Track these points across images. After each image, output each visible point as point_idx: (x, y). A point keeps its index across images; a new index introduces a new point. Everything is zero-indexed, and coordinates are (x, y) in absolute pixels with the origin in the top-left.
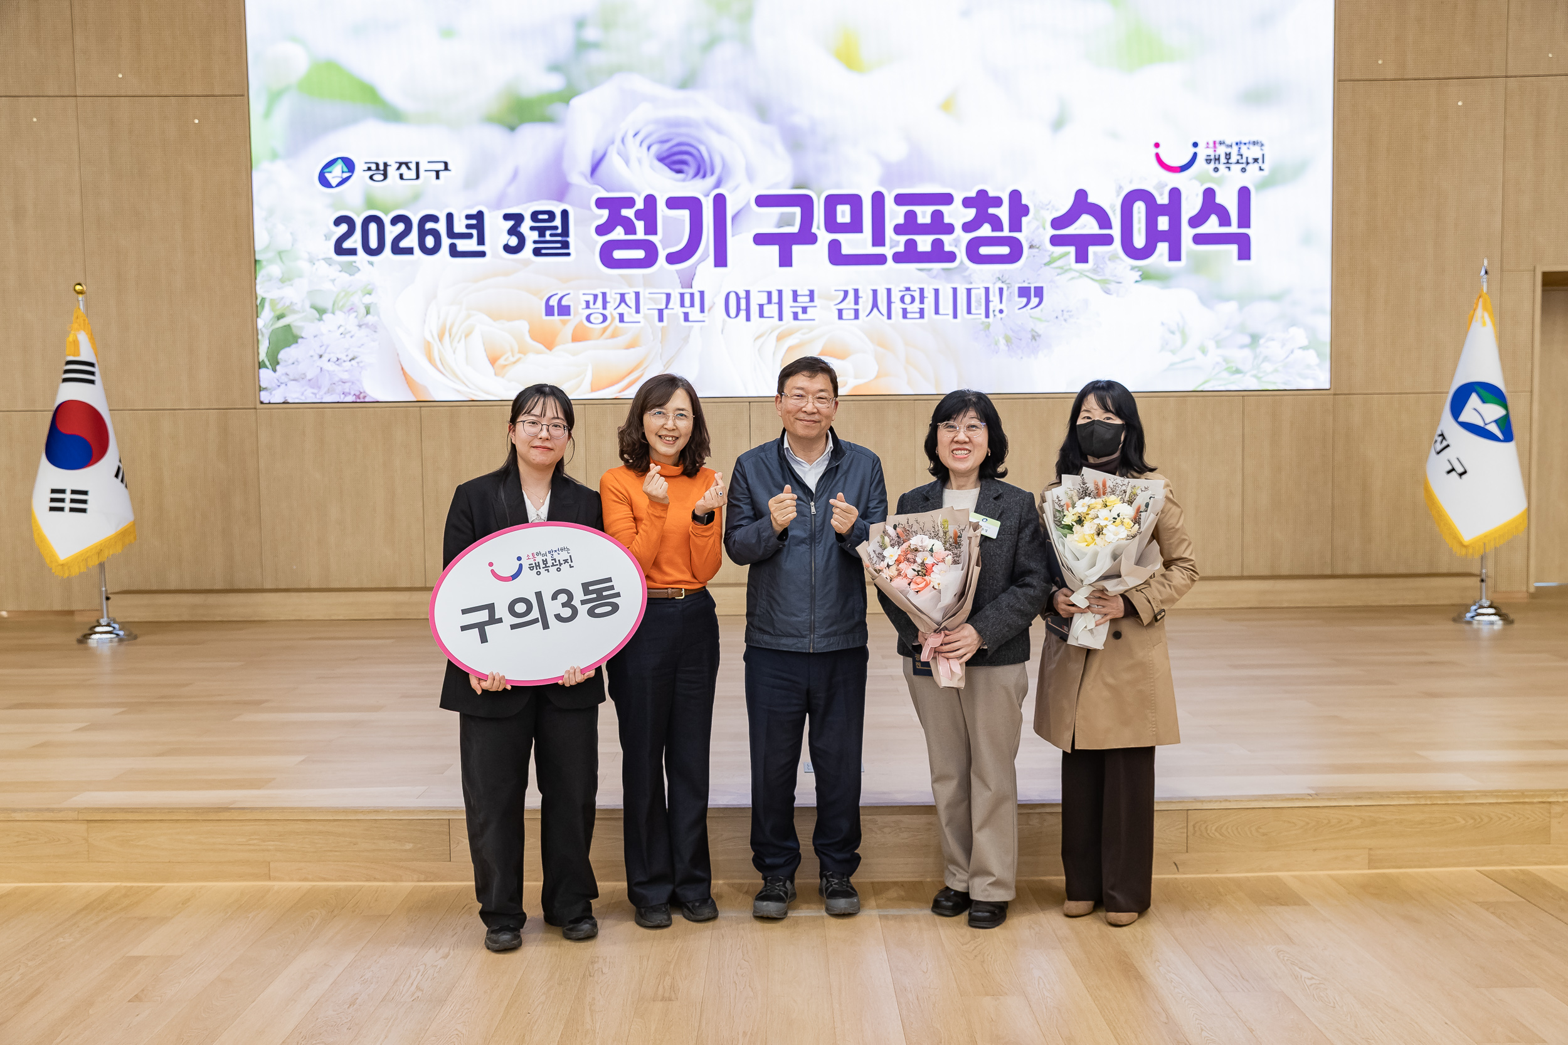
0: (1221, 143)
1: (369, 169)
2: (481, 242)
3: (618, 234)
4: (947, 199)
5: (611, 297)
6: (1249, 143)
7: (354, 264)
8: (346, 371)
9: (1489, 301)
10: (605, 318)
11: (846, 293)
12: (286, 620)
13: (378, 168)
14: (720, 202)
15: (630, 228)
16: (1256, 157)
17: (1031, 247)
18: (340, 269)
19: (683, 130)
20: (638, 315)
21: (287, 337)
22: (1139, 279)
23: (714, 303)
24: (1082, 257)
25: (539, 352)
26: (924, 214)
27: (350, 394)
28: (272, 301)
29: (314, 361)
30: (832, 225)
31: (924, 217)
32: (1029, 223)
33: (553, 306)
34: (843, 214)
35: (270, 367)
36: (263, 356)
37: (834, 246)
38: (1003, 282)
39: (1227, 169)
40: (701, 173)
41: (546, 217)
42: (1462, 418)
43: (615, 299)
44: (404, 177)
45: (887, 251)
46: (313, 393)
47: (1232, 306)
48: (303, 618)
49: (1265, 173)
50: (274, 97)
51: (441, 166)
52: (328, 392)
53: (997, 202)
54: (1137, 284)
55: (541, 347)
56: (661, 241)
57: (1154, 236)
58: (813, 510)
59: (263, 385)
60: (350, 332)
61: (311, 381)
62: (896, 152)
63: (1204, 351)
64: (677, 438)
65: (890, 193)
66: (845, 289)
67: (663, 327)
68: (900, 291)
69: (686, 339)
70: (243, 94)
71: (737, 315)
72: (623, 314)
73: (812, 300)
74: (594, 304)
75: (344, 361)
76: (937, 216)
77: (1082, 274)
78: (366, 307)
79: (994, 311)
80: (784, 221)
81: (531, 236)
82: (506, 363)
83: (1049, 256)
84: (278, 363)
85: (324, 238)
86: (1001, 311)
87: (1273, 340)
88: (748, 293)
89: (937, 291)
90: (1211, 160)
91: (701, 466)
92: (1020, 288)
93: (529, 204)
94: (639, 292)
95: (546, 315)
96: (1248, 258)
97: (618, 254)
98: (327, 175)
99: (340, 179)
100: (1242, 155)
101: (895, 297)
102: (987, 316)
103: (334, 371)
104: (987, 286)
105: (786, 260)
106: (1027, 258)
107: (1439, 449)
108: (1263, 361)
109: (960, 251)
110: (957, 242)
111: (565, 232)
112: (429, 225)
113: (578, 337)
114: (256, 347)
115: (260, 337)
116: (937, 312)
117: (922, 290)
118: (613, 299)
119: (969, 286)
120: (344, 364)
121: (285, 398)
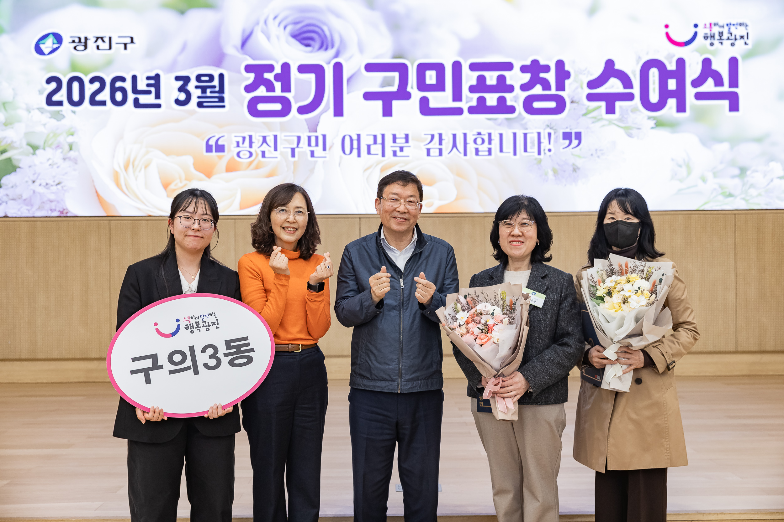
0: (715, 25)
1: (74, 42)
2: (158, 96)
3: (262, 91)
4: (509, 66)
5: (255, 139)
6: (737, 24)
7: (61, 113)
8: (53, 193)
10: (251, 154)
11: (433, 136)
13: (80, 41)
14: (338, 68)
15: (270, 87)
16: (742, 35)
17: (572, 102)
18: (49, 115)
19: (311, 15)
20: (276, 152)
21: (8, 167)
22: (653, 125)
23: (333, 144)
24: (610, 110)
25: (200, 180)
26: (491, 78)
27: (55, 210)
29: (29, 185)
30: (422, 86)
31: (491, 79)
32: (570, 84)
33: (212, 146)
34: (431, 77)
37: (424, 102)
38: (551, 128)
39: (720, 44)
40: (324, 47)
41: (207, 78)
43: (259, 140)
44: (100, 48)
45: (464, 105)
46: (29, 210)
47: (724, 147)
48: (15, 381)
49: (749, 47)
51: (129, 40)
52: (39, 208)
53: (547, 69)
54: (653, 131)
55: (202, 176)
56: (294, 97)
57: (665, 94)
58: (402, 284)
61: (26, 201)
62: (471, 31)
63: (704, 180)
64: (297, 229)
65: (466, 61)
66: (432, 133)
67: (294, 163)
68: (474, 135)
69: (312, 171)
71: (351, 152)
72: (264, 151)
73: (407, 141)
74: (243, 143)
75: (52, 186)
76: (502, 79)
77: (610, 122)
78: (69, 146)
79: (544, 150)
80: (387, 82)
81: (196, 93)
83: (586, 109)
85: (38, 93)
86: (550, 150)
87: (757, 171)
88: (359, 136)
89: (501, 135)
90: (708, 37)
91: (314, 251)
92: (564, 133)
93: (194, 69)
94: (276, 135)
95: (206, 152)
96: (737, 110)
97: (261, 107)
98: (42, 46)
99: (52, 49)
100: (731, 34)
101: (470, 140)
102: (539, 153)
103: (44, 193)
104: (539, 131)
105: (387, 112)
106: (569, 110)
108: (750, 188)
109: (519, 105)
110: (516, 99)
111: (222, 90)
112: (119, 84)
113: (231, 168)
116: (501, 151)
117: (490, 135)
118: (257, 140)
119: (525, 132)
120: (52, 188)
121: (6, 213)
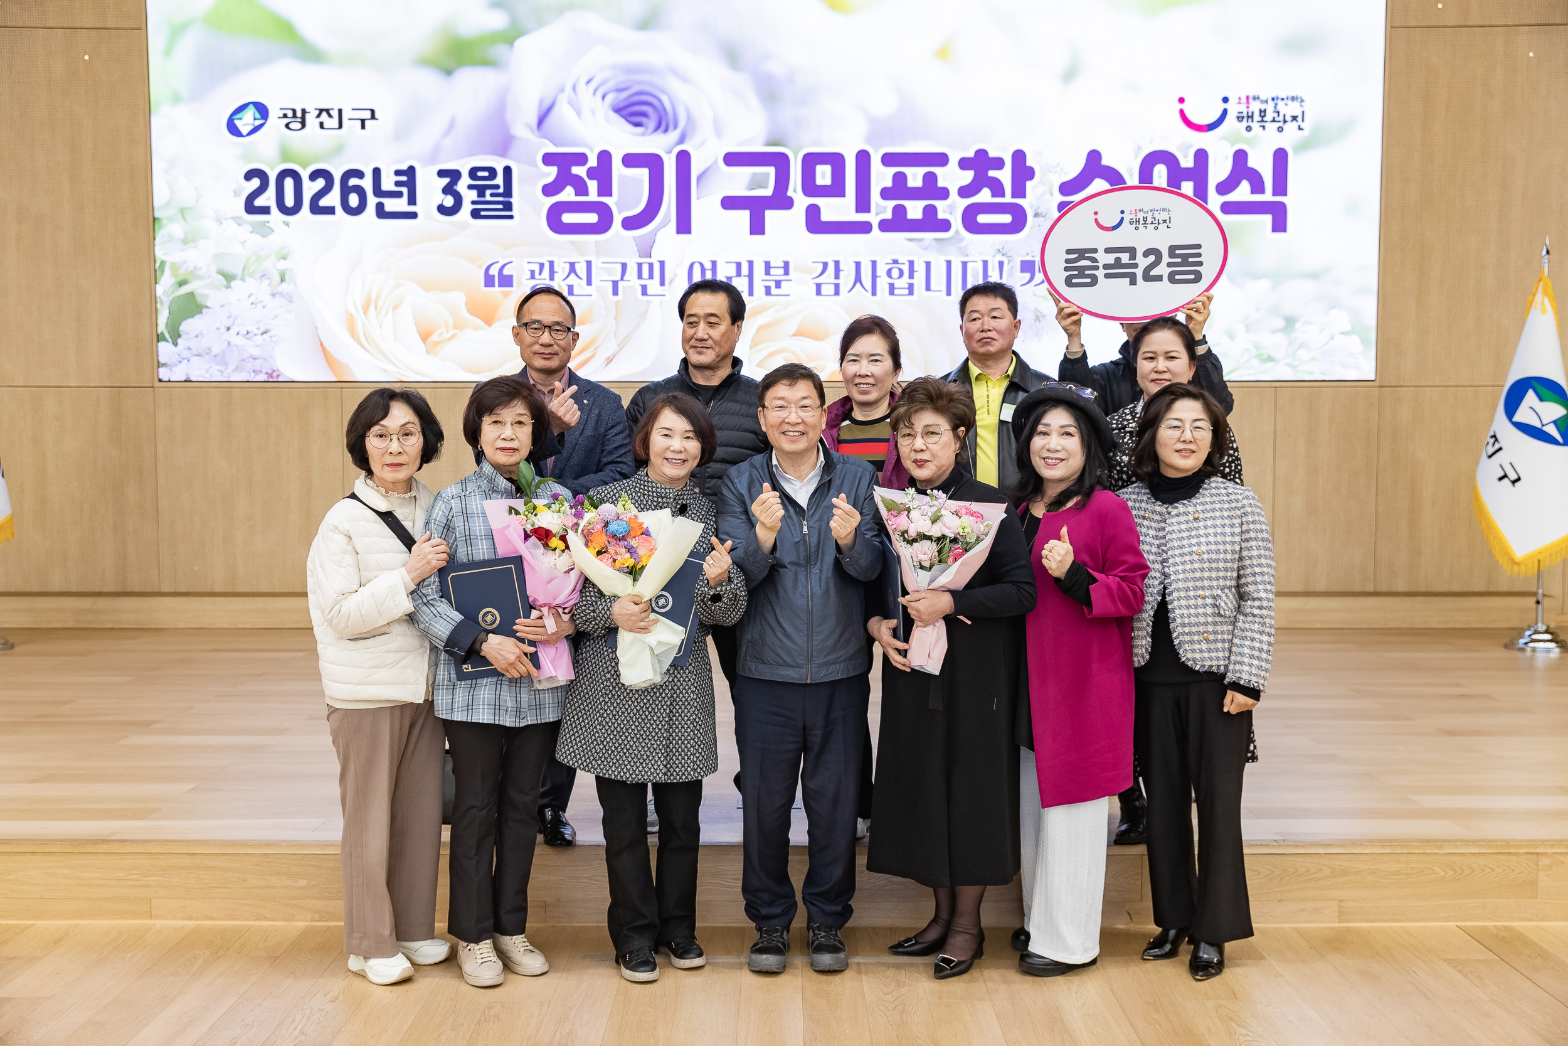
0: (1254, 99)
1: (285, 116)
2: (412, 201)
3: (568, 194)
4: (941, 159)
5: (559, 266)
6: (1287, 98)
7: (267, 224)
8: (257, 346)
9: (1550, 284)
11: (825, 265)
12: (189, 629)
13: (295, 116)
14: (684, 159)
15: (582, 189)
16: (1295, 115)
17: (1036, 215)
18: (251, 229)
19: (644, 77)
20: (589, 287)
21: (190, 306)
23: (676, 275)
25: (477, 328)
26: (915, 177)
27: (261, 372)
28: (173, 265)
29: (221, 334)
30: (810, 188)
31: (915, 179)
32: (1034, 188)
33: (493, 276)
34: (824, 175)
35: (170, 340)
36: (162, 327)
37: (813, 212)
38: (1003, 255)
39: (1261, 129)
40: (663, 127)
41: (486, 174)
42: (1516, 419)
43: (564, 269)
44: (325, 126)
45: (873, 218)
46: (219, 371)
47: (1264, 285)
48: (205, 626)
49: (1305, 133)
50: (177, 32)
51: (368, 115)
52: (237, 369)
53: (999, 163)
55: (479, 322)
56: (616, 204)
58: (806, 529)
59: (162, 360)
60: (262, 302)
61: (217, 357)
62: (884, 105)
63: (1231, 336)
65: (876, 151)
66: (825, 260)
67: (617, 301)
68: (887, 264)
69: (643, 316)
70: (138, 27)
72: (572, 286)
73: (787, 273)
74: (540, 274)
75: (255, 335)
76: (930, 178)
78: (280, 275)
80: (755, 183)
81: (469, 196)
82: (439, 340)
84: (180, 336)
85: (233, 194)
87: (1311, 324)
88: (714, 263)
89: (928, 264)
90: (1243, 117)
92: (1022, 262)
93: (467, 159)
94: (591, 262)
95: (486, 286)
96: (1284, 230)
97: (568, 218)
98: (237, 122)
99: (253, 127)
100: (1278, 113)
101: (881, 271)
103: (243, 346)
104: (985, 259)
105: (757, 227)
106: (1031, 228)
107: (1490, 453)
108: (1299, 348)
109: (955, 219)
110: (952, 209)
111: (508, 192)
112: (353, 182)
114: (154, 317)
115: (159, 306)
116: (928, 288)
117: (911, 263)
118: (562, 269)
119: (965, 259)
120: (255, 338)
121: (187, 375)
